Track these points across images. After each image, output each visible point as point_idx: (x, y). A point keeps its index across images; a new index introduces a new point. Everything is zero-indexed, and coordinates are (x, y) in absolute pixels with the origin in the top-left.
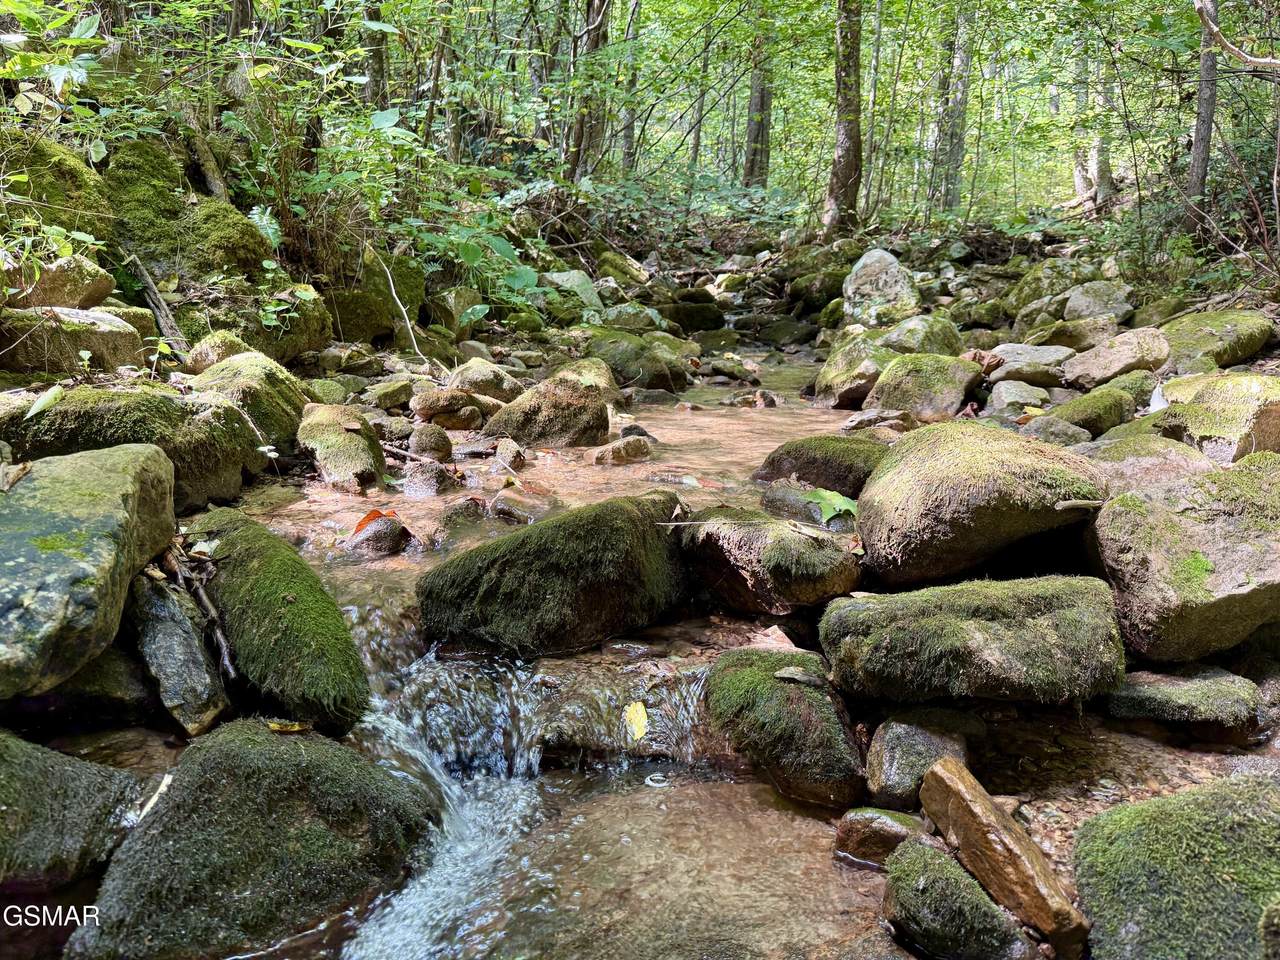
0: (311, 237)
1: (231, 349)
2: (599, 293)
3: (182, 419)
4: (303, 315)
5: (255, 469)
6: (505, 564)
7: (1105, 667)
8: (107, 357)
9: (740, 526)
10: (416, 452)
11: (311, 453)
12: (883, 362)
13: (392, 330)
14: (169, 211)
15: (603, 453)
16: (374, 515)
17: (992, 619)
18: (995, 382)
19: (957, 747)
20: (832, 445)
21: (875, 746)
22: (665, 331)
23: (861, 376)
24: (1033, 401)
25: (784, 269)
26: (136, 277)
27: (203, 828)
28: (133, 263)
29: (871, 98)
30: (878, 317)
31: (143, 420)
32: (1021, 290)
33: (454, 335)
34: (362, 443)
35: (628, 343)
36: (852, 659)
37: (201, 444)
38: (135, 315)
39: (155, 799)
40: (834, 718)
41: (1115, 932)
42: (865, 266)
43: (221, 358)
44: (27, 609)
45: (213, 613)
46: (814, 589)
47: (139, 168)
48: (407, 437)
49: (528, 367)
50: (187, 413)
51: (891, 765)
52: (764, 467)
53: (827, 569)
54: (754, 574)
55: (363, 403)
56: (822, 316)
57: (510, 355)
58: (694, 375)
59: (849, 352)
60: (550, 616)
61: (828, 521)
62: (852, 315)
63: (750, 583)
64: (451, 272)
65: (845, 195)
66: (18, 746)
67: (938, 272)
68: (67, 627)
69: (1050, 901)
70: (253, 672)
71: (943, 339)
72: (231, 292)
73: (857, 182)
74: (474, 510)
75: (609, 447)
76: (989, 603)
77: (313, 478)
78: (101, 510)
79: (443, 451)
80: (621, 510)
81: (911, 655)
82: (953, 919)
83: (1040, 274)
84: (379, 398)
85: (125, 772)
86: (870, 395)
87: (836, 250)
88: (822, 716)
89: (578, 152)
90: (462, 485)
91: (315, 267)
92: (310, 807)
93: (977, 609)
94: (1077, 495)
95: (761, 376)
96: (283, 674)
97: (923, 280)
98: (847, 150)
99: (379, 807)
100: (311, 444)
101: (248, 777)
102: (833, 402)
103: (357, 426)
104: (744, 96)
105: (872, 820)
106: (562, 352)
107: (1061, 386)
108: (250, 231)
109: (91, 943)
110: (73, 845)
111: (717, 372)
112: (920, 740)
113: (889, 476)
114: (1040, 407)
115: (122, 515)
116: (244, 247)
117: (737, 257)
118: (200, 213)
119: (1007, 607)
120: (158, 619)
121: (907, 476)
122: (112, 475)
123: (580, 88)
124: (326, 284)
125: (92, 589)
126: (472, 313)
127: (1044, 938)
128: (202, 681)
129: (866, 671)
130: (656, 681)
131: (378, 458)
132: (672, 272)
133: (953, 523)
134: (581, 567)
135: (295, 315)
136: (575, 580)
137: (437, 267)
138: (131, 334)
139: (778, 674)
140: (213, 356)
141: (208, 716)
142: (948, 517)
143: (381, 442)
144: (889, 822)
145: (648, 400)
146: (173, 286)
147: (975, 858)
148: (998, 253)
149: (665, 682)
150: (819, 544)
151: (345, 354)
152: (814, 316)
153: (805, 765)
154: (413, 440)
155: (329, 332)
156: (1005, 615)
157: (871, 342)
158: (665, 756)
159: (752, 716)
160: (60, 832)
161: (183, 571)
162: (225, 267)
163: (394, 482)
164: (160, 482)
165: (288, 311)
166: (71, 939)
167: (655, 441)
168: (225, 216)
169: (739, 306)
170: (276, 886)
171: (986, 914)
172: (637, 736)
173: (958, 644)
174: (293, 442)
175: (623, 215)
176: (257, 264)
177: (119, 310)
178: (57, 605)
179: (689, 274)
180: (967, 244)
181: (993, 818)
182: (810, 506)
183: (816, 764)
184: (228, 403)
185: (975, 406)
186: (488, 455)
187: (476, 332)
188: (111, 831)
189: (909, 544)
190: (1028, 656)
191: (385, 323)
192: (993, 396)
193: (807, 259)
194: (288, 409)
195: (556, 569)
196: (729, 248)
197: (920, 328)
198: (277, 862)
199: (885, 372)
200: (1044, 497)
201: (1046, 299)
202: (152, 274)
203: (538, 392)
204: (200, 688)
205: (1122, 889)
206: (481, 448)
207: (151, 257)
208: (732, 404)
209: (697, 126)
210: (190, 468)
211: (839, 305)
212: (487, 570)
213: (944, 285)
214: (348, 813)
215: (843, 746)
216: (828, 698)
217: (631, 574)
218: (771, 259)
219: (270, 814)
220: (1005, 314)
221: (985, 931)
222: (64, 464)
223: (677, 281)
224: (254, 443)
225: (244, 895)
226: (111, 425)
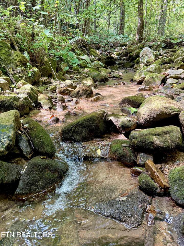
0: (35, 56)
1: (24, 84)
2: (90, 59)
3: (18, 100)
4: (35, 74)
5: (31, 107)
6: (76, 126)
7: (178, 143)
8: (3, 88)
9: (116, 118)
10: (58, 101)
11: (41, 103)
12: (146, 75)
13: (51, 74)
14: (9, 55)
15: (92, 100)
16: (53, 116)
17: (158, 136)
18: (168, 79)
19: (152, 157)
20: (134, 98)
21: (138, 157)
22: (104, 67)
23: (142, 78)
24: (175, 83)
25: (128, 51)
26: (5, 69)
27: (33, 174)
28: (4, 66)
29: (146, 11)
30: (147, 61)
31: (12, 102)
32: (175, 55)
33: (63, 73)
34: (49, 101)
35: (96, 73)
36: (134, 143)
37: (22, 105)
38: (6, 78)
39: (25, 170)
40: (131, 152)
41: (173, 188)
42: (144, 51)
43: (22, 86)
44: (2, 142)
45: (29, 138)
46: (129, 129)
47: (2, 47)
48: (57, 98)
49: (77, 79)
50: (19, 99)
51: (140, 160)
52: (122, 102)
53: (131, 126)
54: (118, 126)
55: (48, 91)
56: (135, 61)
57: (73, 77)
58: (109, 78)
59: (139, 73)
60: (84, 135)
61: (132, 114)
62: (141, 61)
63: (118, 128)
64: (61, 60)
65: (140, 34)
66: (4, 163)
67: (159, 50)
68: (9, 144)
69: (163, 183)
70: (37, 148)
71: (158, 69)
72: (22, 70)
73: (143, 31)
74: (69, 114)
75: (93, 98)
76: (158, 133)
77: (41, 108)
78: (10, 123)
79: (63, 100)
80: (95, 116)
81: (144, 142)
82: (148, 186)
83: (179, 52)
84: (51, 89)
85: (20, 165)
86: (143, 83)
87: (138, 46)
88: (129, 152)
89: (85, 28)
90: (67, 108)
91: (36, 62)
92: (48, 170)
93: (156, 134)
94: (176, 111)
95: (123, 76)
96: (42, 148)
97: (156, 53)
98: (141, 24)
99: (59, 169)
100: (40, 102)
101: (39, 166)
102: (136, 83)
103: (48, 98)
104: (119, 12)
105: (137, 169)
106: (83, 75)
107: (180, 79)
108: (24, 58)
109: (19, 192)
110: (14, 177)
111: (114, 77)
112: (145, 156)
113: (143, 107)
114: (176, 84)
115: (13, 124)
116: (23, 61)
117: (118, 48)
118: (14, 55)
119: (161, 133)
120: (21, 140)
121: (146, 108)
122: (11, 116)
123: (85, 16)
124: (39, 66)
125: (11, 138)
126: (66, 69)
127: (162, 188)
128: (29, 150)
129: (136, 145)
130: (102, 145)
131: (52, 104)
132: (105, 52)
133: (153, 117)
134: (89, 126)
135: (34, 74)
136: (88, 129)
137: (59, 59)
138: (7, 83)
139: (122, 145)
140: (21, 85)
141: (31, 155)
142: (152, 116)
143: (52, 100)
144: (140, 170)
145: (100, 85)
146: (11, 70)
147: (152, 176)
148: (172, 45)
149: (103, 145)
150: (130, 121)
151: (43, 80)
152: (134, 61)
153: (126, 160)
154: (58, 99)
155: (40, 76)
156: (160, 135)
157: (144, 70)
158: (104, 158)
159: (117, 152)
160: (12, 176)
161: (23, 130)
162: (20, 65)
163: (55, 108)
164: (18, 116)
165: (32, 73)
166: (16, 191)
167: (101, 95)
168: (19, 55)
169: (119, 59)
170: (45, 182)
171: (153, 185)
172: (99, 155)
173: (152, 141)
174: (37, 101)
175: (94, 43)
176: (26, 64)
177: (4, 78)
178: (7, 141)
179: (109, 52)
180: (165, 44)
181: (155, 170)
182: (129, 111)
183: (128, 160)
184: (25, 96)
185: (163, 84)
186: (71, 101)
187: (67, 72)
188: (19, 175)
189: (145, 121)
190: (164, 142)
191: (50, 72)
192: (167, 82)
193: (132, 48)
194: (35, 95)
195: (84, 127)
196: (117, 45)
197: (153, 67)
198: (44, 179)
199: (147, 77)
200: (170, 112)
201: (180, 57)
202: (7, 68)
203: (79, 87)
204: (29, 151)
205: (175, 181)
206: (70, 100)
207: (7, 64)
208: (117, 85)
209: (109, 20)
210: (21, 109)
211: (139, 59)
212: (73, 128)
213: (160, 53)
214: (55, 170)
215: (133, 157)
216: (131, 148)
217: (97, 127)
218: (125, 48)
219: (43, 171)
220: (172, 60)
221: (153, 188)
222: (2, 115)
223: (106, 54)
224: (31, 103)
225: (40, 184)
226: (7, 103)
